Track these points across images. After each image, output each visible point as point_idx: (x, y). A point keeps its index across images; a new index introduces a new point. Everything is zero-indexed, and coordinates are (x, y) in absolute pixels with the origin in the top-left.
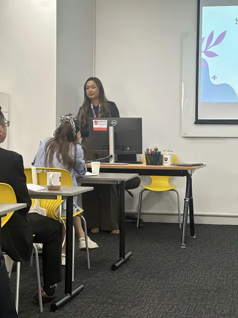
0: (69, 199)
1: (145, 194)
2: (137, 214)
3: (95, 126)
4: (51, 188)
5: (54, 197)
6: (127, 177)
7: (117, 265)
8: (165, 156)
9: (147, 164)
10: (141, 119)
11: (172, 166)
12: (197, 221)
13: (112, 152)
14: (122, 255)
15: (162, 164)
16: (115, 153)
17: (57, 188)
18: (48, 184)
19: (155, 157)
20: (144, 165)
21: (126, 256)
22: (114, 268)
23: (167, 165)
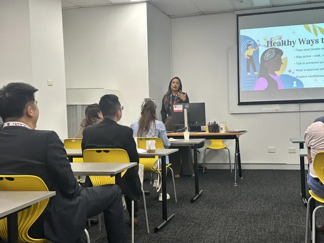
0: (163, 158)
1: (207, 151)
2: (203, 164)
3: (174, 109)
4: (149, 151)
5: (153, 157)
6: (198, 141)
7: (194, 199)
8: (221, 127)
9: (210, 132)
10: (204, 103)
11: (226, 133)
12: (243, 167)
13: (186, 125)
14: (197, 192)
15: (219, 132)
16: (188, 126)
17: (153, 151)
18: (147, 148)
19: (215, 127)
20: (207, 133)
21: (200, 193)
22: (192, 201)
23: (222, 132)
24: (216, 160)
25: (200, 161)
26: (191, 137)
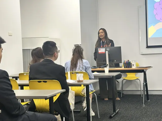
0: (87, 86)
1: (124, 81)
2: (121, 90)
3: (99, 51)
4: (79, 81)
5: (80, 85)
6: (115, 74)
7: (112, 116)
8: (133, 64)
9: (125, 68)
11: (136, 68)
12: (150, 93)
14: (114, 111)
15: (131, 67)
17: (82, 81)
18: (77, 79)
19: (128, 64)
20: (123, 68)
21: (116, 112)
22: (111, 117)
23: (134, 68)
24: (130, 88)
25: (119, 89)
26: (110, 71)
